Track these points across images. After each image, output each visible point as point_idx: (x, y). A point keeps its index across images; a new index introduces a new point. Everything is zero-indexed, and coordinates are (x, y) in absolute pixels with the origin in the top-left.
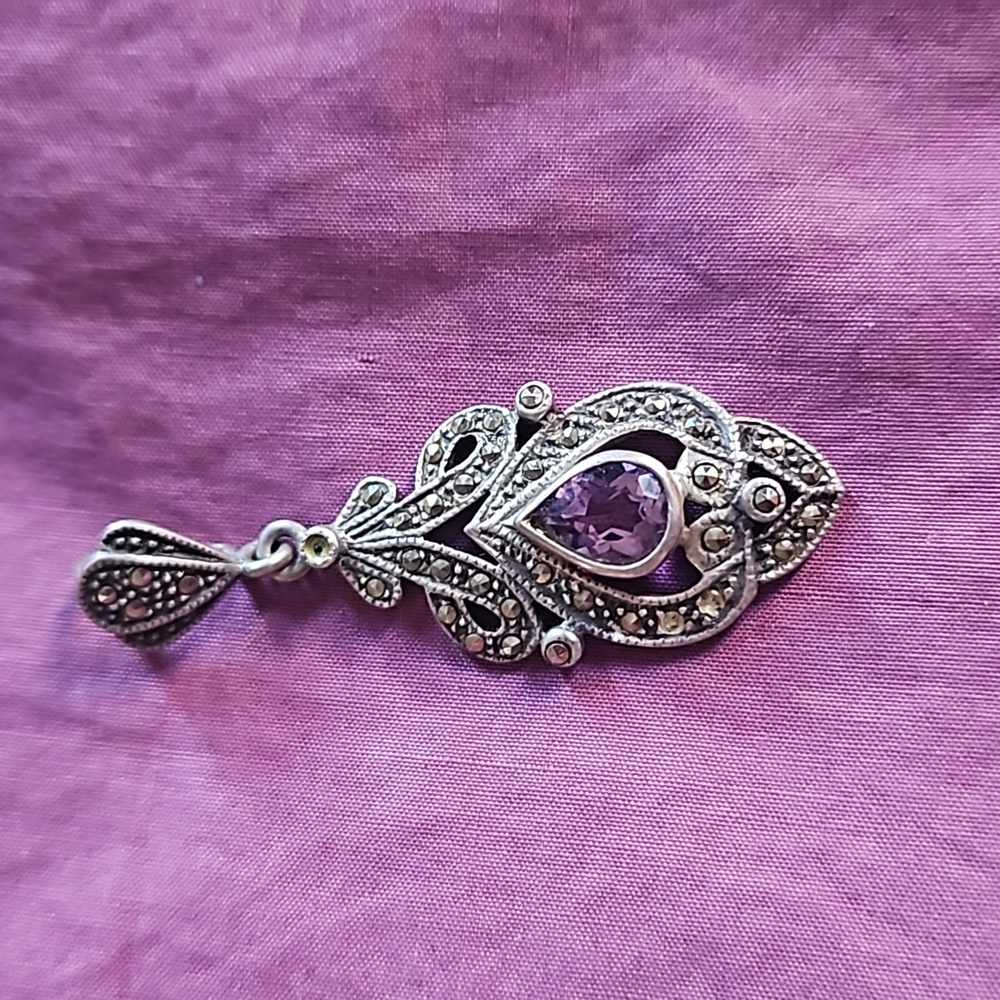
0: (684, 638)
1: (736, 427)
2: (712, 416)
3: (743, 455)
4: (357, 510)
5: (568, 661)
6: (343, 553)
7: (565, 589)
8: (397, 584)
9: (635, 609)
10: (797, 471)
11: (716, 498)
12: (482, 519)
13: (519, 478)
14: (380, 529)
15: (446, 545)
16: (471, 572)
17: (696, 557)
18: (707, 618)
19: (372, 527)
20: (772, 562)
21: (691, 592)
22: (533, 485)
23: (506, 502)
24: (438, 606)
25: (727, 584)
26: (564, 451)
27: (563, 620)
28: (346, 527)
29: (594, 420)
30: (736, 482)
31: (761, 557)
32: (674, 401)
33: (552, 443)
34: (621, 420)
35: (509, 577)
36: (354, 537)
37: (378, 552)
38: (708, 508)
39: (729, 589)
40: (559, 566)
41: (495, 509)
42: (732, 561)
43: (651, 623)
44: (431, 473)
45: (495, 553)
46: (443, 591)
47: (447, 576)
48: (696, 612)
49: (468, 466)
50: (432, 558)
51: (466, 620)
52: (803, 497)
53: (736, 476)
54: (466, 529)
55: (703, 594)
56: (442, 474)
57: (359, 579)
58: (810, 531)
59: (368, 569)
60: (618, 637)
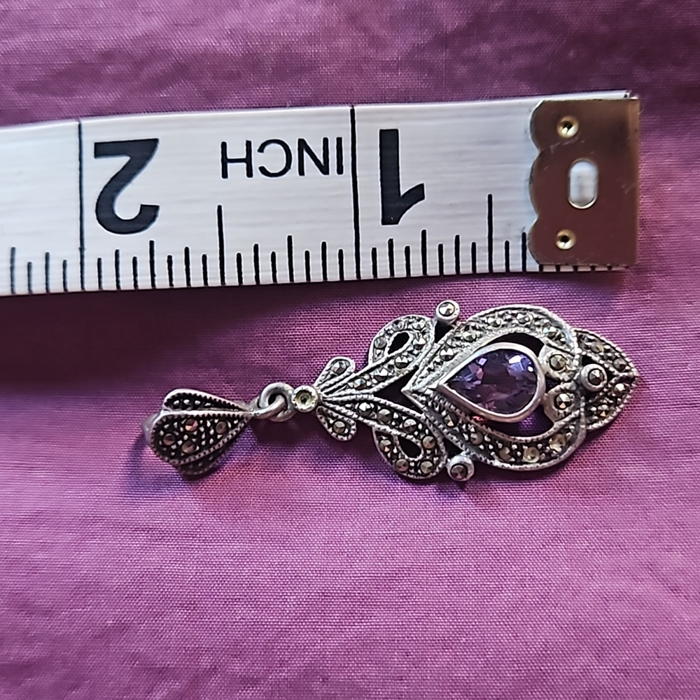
0: (538, 464)
1: (574, 334)
2: (559, 327)
3: (579, 351)
4: (329, 376)
5: (466, 477)
6: (320, 403)
7: (465, 431)
8: (353, 424)
9: (509, 445)
10: (611, 362)
11: (565, 376)
12: (414, 384)
13: (437, 359)
14: (344, 390)
15: (389, 400)
16: (404, 418)
17: (551, 411)
18: (554, 452)
19: (339, 387)
20: (596, 418)
21: (546, 434)
22: (446, 364)
23: (429, 374)
24: (380, 440)
25: (569, 430)
26: (466, 344)
27: (462, 451)
28: (322, 386)
29: (486, 325)
30: (576, 367)
31: (589, 414)
32: (535, 316)
33: (458, 339)
34: (503, 326)
36: (327, 394)
37: (343, 404)
38: (558, 381)
39: (570, 434)
40: (463, 415)
41: (422, 378)
42: (572, 416)
43: (519, 453)
44: (379, 355)
45: (421, 406)
46: (385, 430)
47: (386, 420)
48: (548, 448)
49: (404, 351)
50: (379, 408)
51: (398, 449)
52: (616, 378)
53: (576, 363)
54: (402, 390)
55: (552, 436)
56: (386, 355)
57: (328, 421)
58: (619, 399)
59: (335, 415)
60: (497, 463)
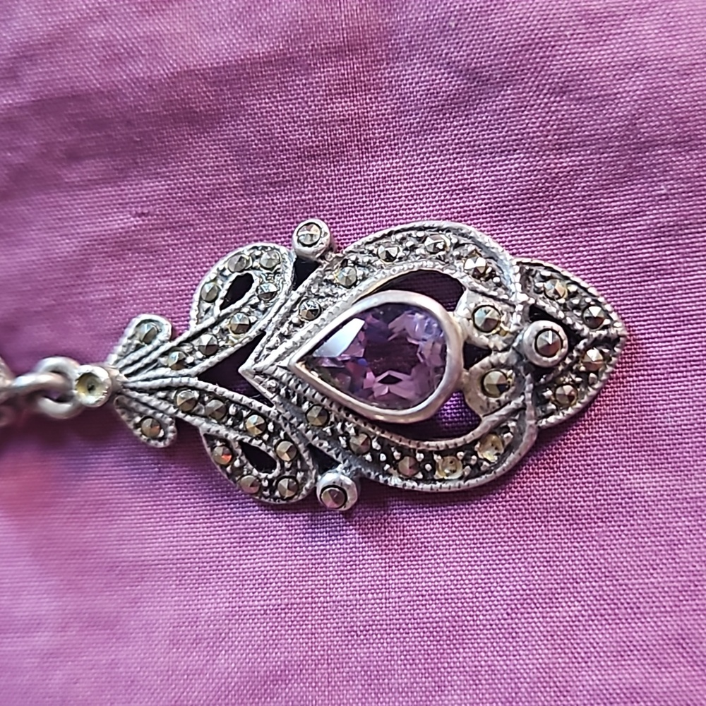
0: (462, 482)
1: (517, 268)
2: (493, 257)
3: (524, 297)
4: (132, 348)
5: (344, 504)
6: (116, 392)
7: (341, 433)
8: (171, 424)
9: (412, 454)
10: (579, 314)
11: (496, 341)
12: (257, 360)
13: (294, 318)
14: (155, 368)
15: (220, 386)
16: (245, 413)
17: (477, 399)
18: (485, 463)
19: (147, 366)
20: (553, 407)
21: (469, 437)
22: (309, 325)
23: (282, 343)
24: (213, 447)
25: (507, 429)
26: (341, 291)
27: (338, 463)
28: (121, 365)
29: (373, 259)
30: (518, 325)
31: (540, 401)
32: (454, 241)
33: (330, 282)
34: (400, 259)
35: (284, 419)
37: (152, 392)
38: (487, 351)
39: (509, 434)
40: (334, 407)
41: (270, 349)
42: (512, 405)
43: (428, 467)
44: (207, 311)
45: (269, 395)
46: (218, 432)
47: (220, 415)
48: (474, 457)
49: (244, 305)
50: (206, 398)
51: (241, 461)
52: (585, 340)
53: (516, 318)
54: (240, 370)
55: (482, 439)
56: (217, 311)
57: (133, 419)
58: (592, 375)
59: (142, 409)
60: (395, 481)
